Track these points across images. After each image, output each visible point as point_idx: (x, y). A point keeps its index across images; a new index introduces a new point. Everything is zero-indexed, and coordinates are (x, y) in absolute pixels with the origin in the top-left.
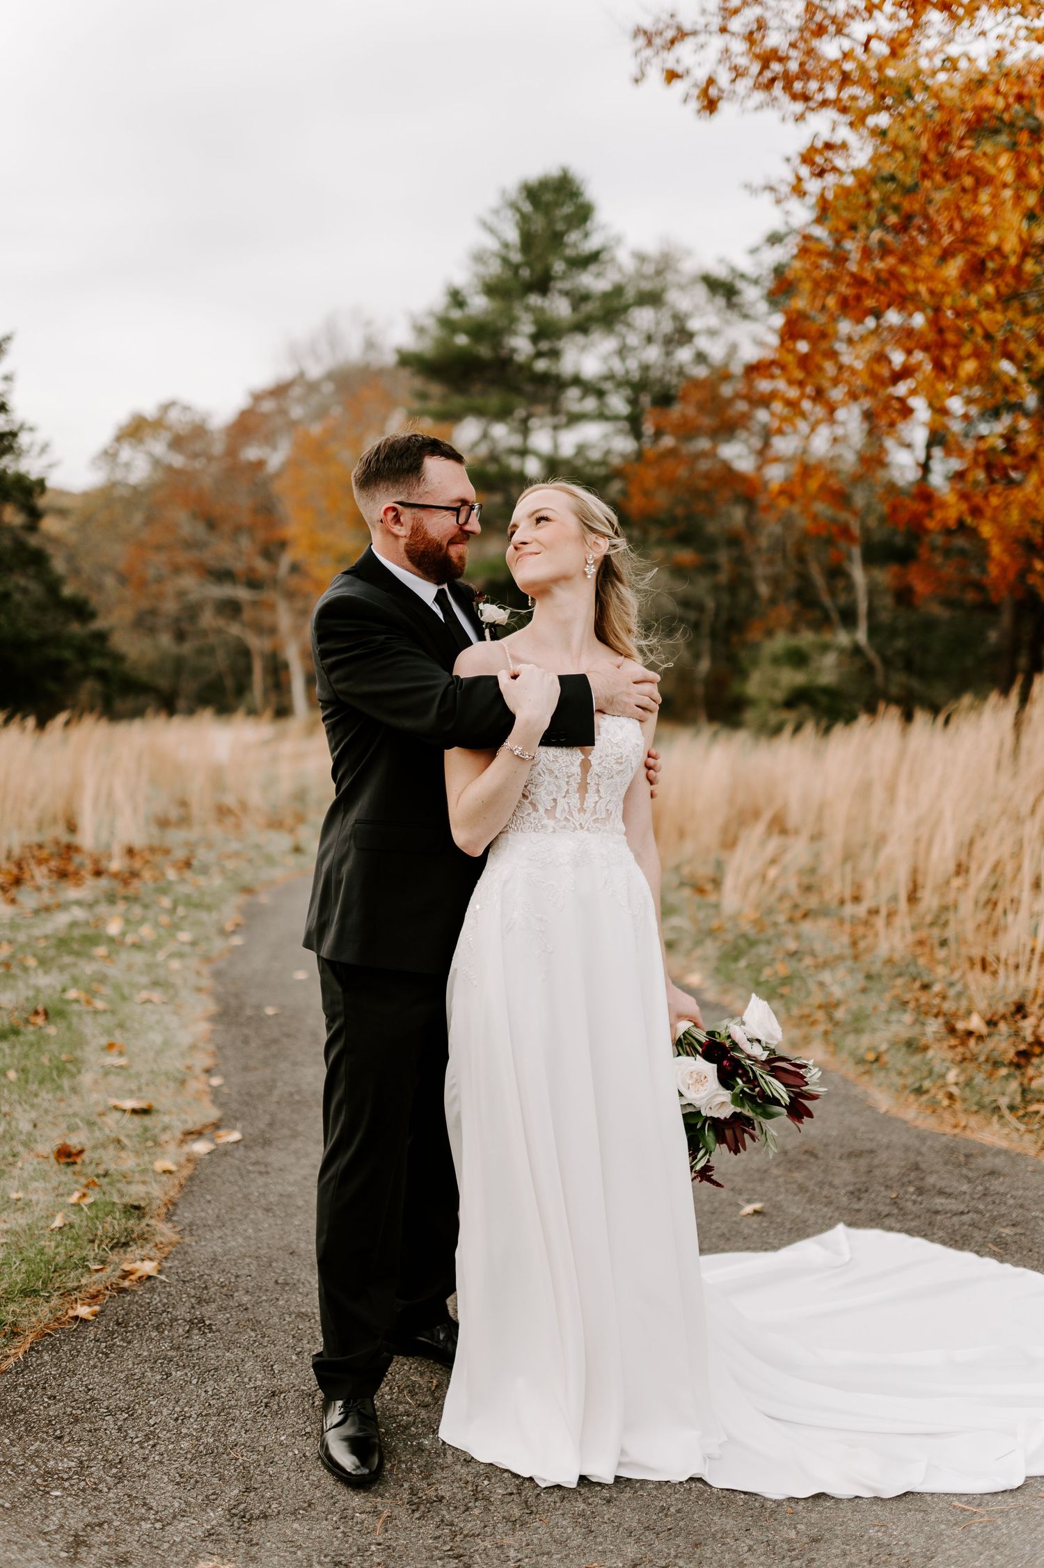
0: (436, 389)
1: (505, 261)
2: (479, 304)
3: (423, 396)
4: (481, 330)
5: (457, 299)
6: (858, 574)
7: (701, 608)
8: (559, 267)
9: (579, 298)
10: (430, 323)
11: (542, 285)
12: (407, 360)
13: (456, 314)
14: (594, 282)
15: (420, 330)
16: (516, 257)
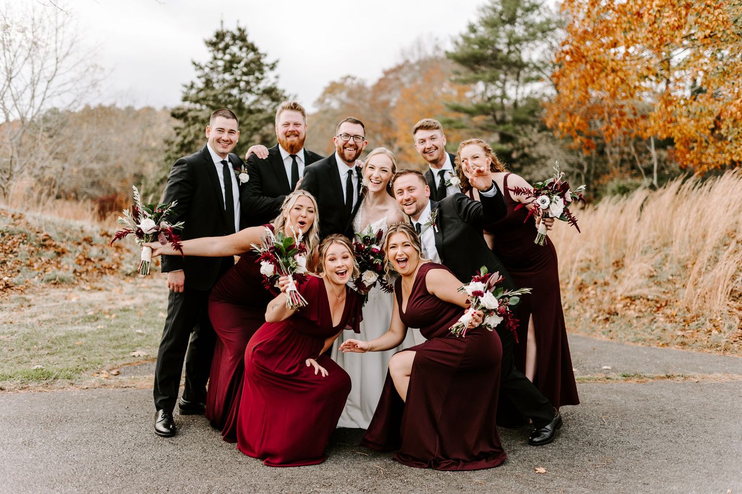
0: (462, 69)
1: (494, 10)
2: (482, 31)
3: (457, 73)
4: (483, 43)
5: (473, 29)
6: (653, 152)
7: (581, 167)
8: (519, 12)
9: (528, 25)
10: (460, 40)
11: (512, 21)
12: (449, 56)
13: (472, 36)
14: (536, 18)
15: (456, 43)
16: (500, 8)
